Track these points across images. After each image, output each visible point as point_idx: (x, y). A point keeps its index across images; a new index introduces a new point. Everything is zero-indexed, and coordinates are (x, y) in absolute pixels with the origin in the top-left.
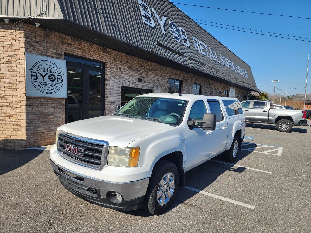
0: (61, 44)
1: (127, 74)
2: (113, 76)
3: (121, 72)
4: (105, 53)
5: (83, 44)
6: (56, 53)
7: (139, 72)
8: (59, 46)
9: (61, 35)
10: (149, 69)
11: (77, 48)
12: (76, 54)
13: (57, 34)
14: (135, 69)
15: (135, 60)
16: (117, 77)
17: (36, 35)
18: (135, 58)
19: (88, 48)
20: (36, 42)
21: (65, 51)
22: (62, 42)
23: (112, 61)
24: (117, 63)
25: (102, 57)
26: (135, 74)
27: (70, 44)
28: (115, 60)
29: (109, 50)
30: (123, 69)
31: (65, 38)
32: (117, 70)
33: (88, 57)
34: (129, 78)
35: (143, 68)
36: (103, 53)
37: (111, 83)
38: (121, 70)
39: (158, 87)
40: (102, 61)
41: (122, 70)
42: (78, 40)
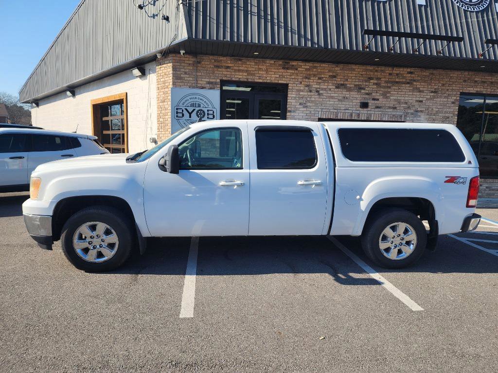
0: (216, 69)
1: (332, 97)
2: (300, 104)
3: (319, 94)
4: (288, 69)
5: (248, 63)
6: (209, 83)
7: (363, 91)
8: (213, 73)
9: (216, 57)
10: (392, 82)
11: (239, 71)
12: (237, 79)
13: (211, 57)
14: (352, 86)
15: (354, 70)
16: (308, 104)
17: (186, 65)
18: (354, 67)
19: (256, 67)
20: (186, 73)
21: (220, 78)
22: (218, 67)
23: (301, 80)
24: (311, 81)
25: (282, 77)
26: (354, 94)
27: (228, 67)
28: (306, 78)
29: (294, 63)
30: (323, 89)
31: (221, 60)
32: (309, 94)
33: (256, 81)
34: (337, 103)
35: (375, 82)
36: (283, 71)
37: (295, 114)
38: (317, 91)
39: (419, 114)
40: (280, 82)
41: (321, 92)
42: (240, 60)
